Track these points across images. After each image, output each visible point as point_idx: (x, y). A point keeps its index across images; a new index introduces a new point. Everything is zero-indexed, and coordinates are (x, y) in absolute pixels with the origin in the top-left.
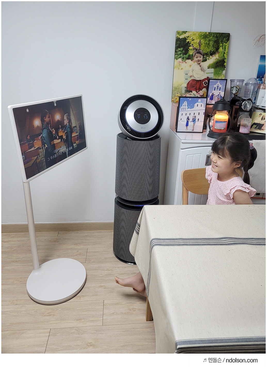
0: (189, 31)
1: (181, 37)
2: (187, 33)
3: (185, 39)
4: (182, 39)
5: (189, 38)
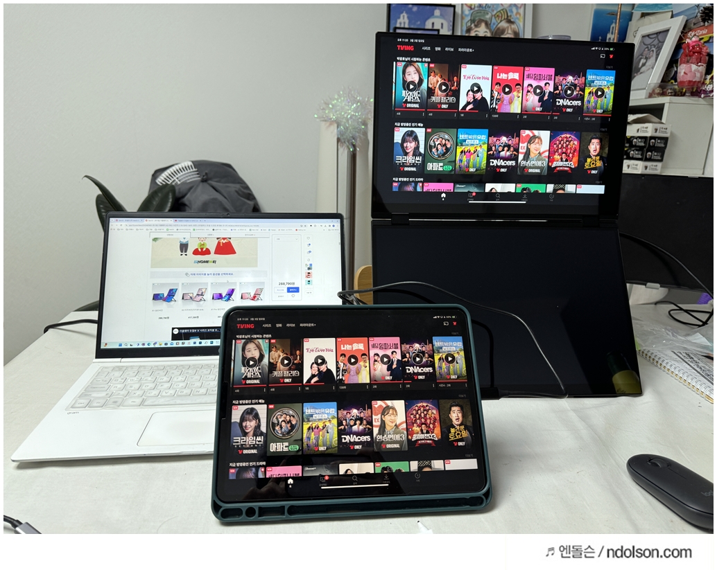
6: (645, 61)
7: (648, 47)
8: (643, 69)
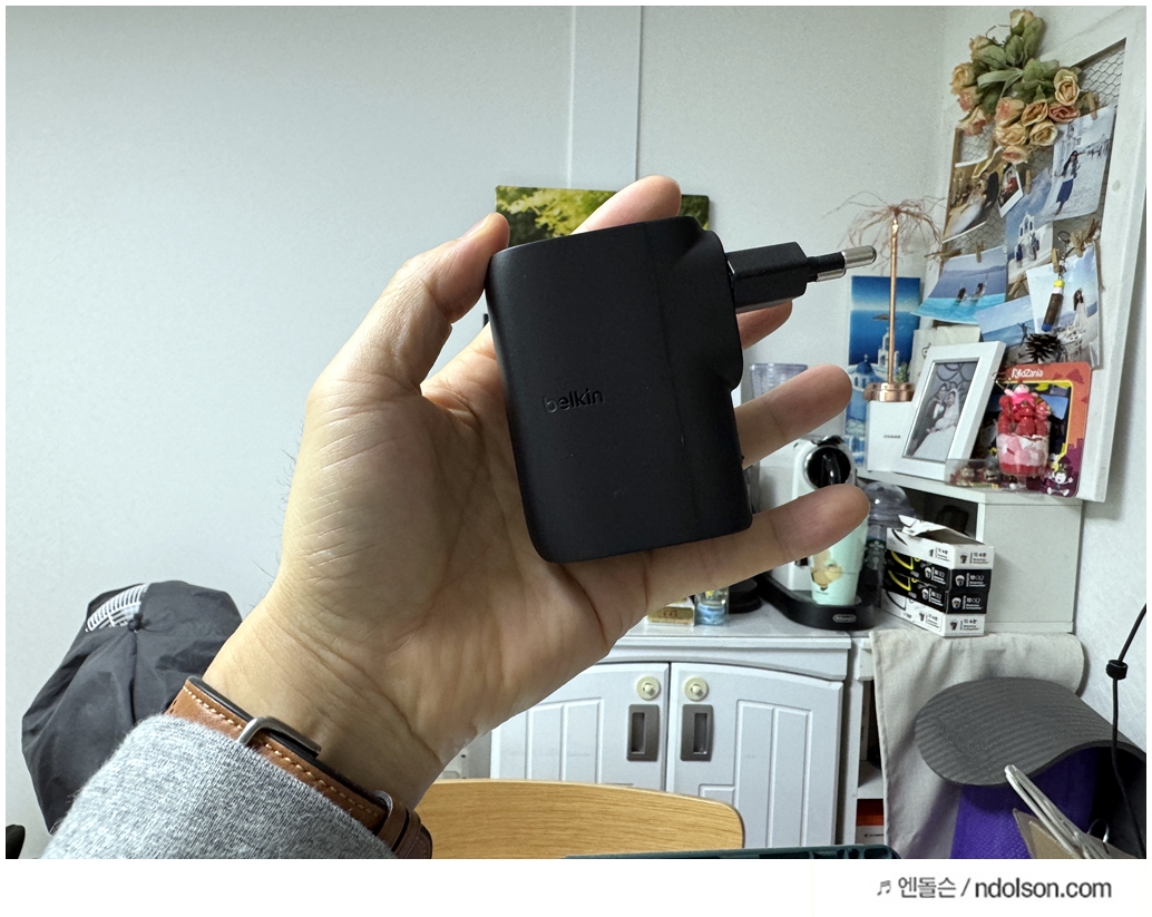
0: (543, 187)
1: (514, 209)
2: (536, 194)
3: (530, 216)
4: (520, 216)
5: (545, 213)
6: (942, 408)
7: (945, 385)
8: (940, 423)
